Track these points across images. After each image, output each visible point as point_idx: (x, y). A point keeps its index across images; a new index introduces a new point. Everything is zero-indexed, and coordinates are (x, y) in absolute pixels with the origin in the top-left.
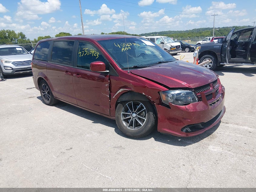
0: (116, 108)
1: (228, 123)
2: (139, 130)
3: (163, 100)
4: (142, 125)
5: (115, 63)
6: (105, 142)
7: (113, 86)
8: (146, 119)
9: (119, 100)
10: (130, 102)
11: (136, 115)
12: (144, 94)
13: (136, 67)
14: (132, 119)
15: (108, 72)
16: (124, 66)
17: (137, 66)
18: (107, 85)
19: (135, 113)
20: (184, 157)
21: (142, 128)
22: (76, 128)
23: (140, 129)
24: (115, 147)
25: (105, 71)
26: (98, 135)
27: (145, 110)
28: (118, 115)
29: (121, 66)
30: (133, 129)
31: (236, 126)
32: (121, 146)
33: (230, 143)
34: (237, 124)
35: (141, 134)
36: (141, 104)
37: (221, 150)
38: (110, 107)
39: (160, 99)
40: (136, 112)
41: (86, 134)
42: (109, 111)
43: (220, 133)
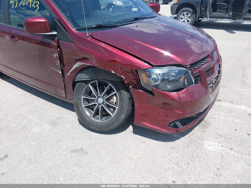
0: (73, 90)
1: (221, 101)
2: (107, 122)
3: (144, 83)
4: (113, 116)
5: (65, 19)
6: (59, 141)
7: (65, 57)
8: (117, 108)
9: (77, 78)
10: (94, 82)
11: (103, 100)
12: (113, 72)
13: (100, 27)
14: (98, 105)
15: (55, 35)
16: (80, 25)
17: (101, 25)
18: (56, 55)
19: (101, 97)
20: (172, 166)
21: (112, 119)
22: (20, 115)
23: (110, 121)
24: (74, 151)
25: (51, 33)
26: (50, 128)
27: (115, 95)
28: (77, 100)
29: (75, 24)
30: (100, 121)
31: (230, 105)
32: (82, 149)
33: (230, 135)
34: (232, 102)
35: (111, 128)
36: (110, 84)
37: (221, 148)
38: (65, 88)
39: (139, 81)
40: (103, 96)
41: (32, 128)
42: (64, 92)
43: (214, 117)
